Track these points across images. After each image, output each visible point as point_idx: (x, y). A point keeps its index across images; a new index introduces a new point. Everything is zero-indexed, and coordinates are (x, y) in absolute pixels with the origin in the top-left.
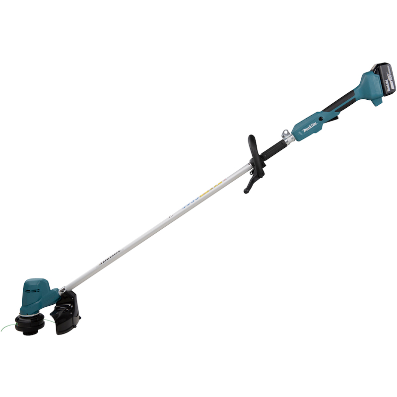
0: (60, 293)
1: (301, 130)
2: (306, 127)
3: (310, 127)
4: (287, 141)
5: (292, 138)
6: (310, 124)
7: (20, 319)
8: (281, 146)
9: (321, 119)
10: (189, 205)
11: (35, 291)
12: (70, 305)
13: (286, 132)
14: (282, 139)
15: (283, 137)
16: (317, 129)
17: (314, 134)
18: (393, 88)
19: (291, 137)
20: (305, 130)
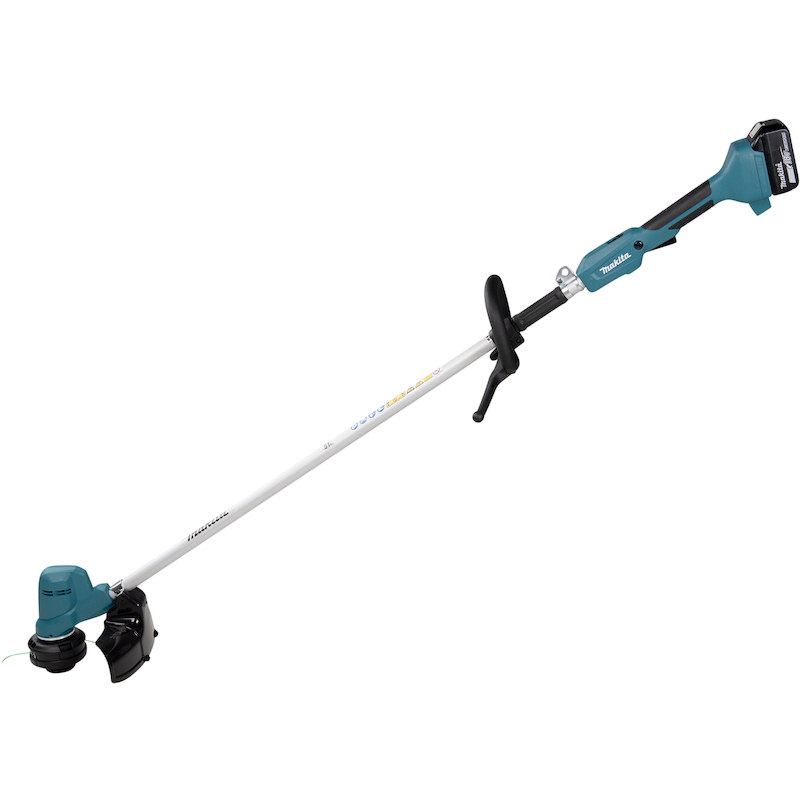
0: (112, 594)
1: (596, 269)
2: (607, 262)
3: (616, 263)
4: (568, 292)
5: (577, 285)
6: (615, 256)
7: (38, 644)
8: (554, 300)
9: (638, 245)
10: (364, 422)
11: (62, 593)
12: (133, 620)
13: (565, 272)
14: (557, 285)
15: (560, 282)
16: (632, 266)
17: (625, 276)
18: (792, 180)
19: (576, 282)
20: (605, 270)
